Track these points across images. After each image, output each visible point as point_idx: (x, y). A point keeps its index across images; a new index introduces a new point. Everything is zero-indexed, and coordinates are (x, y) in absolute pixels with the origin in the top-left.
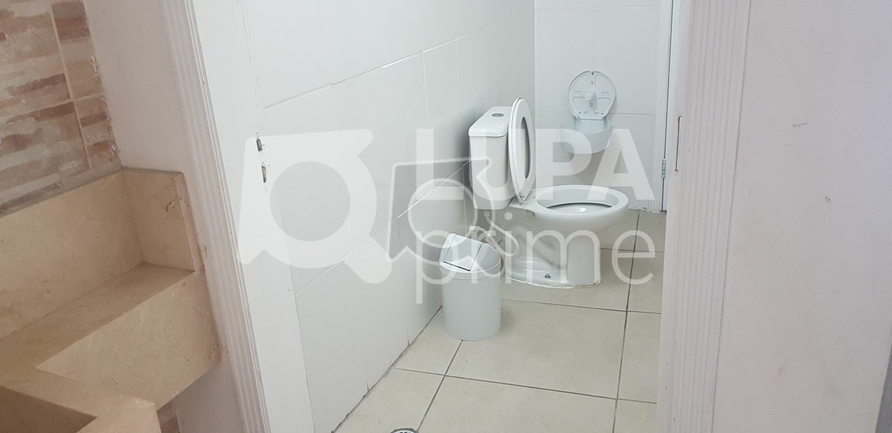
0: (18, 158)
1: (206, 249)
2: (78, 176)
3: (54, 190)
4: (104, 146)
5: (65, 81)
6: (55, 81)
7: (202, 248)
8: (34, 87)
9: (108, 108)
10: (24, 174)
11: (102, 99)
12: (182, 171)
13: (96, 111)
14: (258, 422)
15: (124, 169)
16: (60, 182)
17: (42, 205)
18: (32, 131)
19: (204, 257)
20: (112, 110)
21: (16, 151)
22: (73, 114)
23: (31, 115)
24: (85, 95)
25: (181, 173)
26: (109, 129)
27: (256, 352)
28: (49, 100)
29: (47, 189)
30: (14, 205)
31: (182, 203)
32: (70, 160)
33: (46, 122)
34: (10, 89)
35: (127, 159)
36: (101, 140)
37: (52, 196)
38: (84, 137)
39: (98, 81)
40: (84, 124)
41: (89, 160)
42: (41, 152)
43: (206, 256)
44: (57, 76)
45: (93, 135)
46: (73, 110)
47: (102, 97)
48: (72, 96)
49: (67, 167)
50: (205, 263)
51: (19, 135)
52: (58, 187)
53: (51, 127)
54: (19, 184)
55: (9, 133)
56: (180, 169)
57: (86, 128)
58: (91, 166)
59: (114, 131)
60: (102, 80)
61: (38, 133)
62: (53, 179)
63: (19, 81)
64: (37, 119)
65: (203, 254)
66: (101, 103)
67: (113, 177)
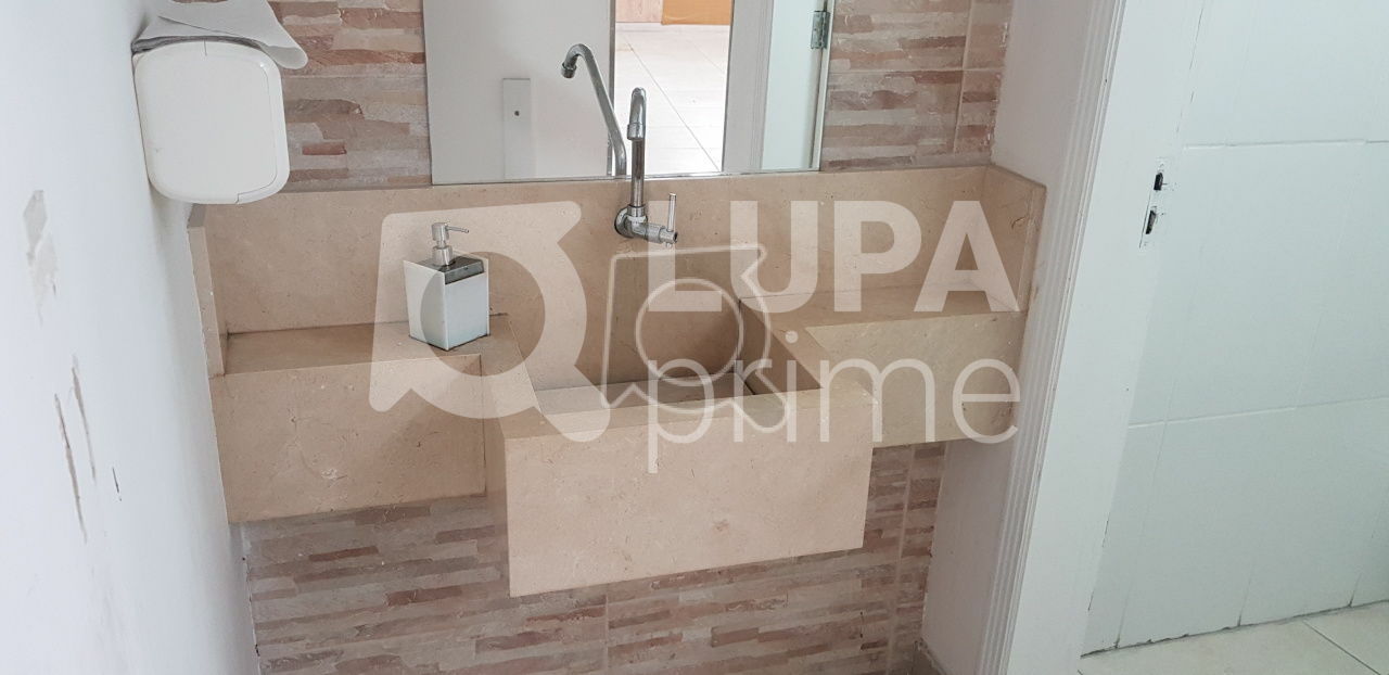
0: (882, 117)
1: (1037, 289)
2: (936, 157)
3: (905, 162)
4: (979, 131)
5: (964, 45)
6: (954, 42)
7: (1034, 288)
8: (927, 44)
9: (1002, 89)
10: (879, 135)
11: (998, 76)
12: (1048, 186)
13: (985, 88)
14: (1018, 527)
15: (992, 165)
16: (914, 157)
17: (886, 174)
18: (906, 92)
19: (1032, 298)
20: (1006, 92)
21: (883, 108)
22: (956, 86)
23: (914, 74)
24: (981, 67)
25: (1044, 187)
26: (993, 113)
27: (1045, 441)
28: (937, 62)
29: (899, 159)
30: (858, 165)
31: (1031, 224)
32: (934, 136)
33: (925, 87)
34: (902, 41)
35: (998, 156)
36: (978, 123)
37: (899, 169)
38: (960, 114)
39: (1002, 53)
40: (965, 100)
41: (956, 143)
42: (907, 117)
43: (1035, 297)
44: (957, 38)
45: (971, 115)
46: (960, 81)
47: (999, 73)
48: (965, 63)
49: (926, 142)
50: (1032, 305)
51: (892, 93)
52: (910, 161)
53: (929, 93)
54: (872, 145)
55: (883, 88)
56: (1044, 183)
57: (967, 104)
58: (955, 149)
59: (998, 118)
60: (1007, 54)
61: (913, 95)
62: (908, 151)
63: (915, 35)
64: (917, 80)
65: (1033, 293)
66: (996, 80)
67: (973, 169)
